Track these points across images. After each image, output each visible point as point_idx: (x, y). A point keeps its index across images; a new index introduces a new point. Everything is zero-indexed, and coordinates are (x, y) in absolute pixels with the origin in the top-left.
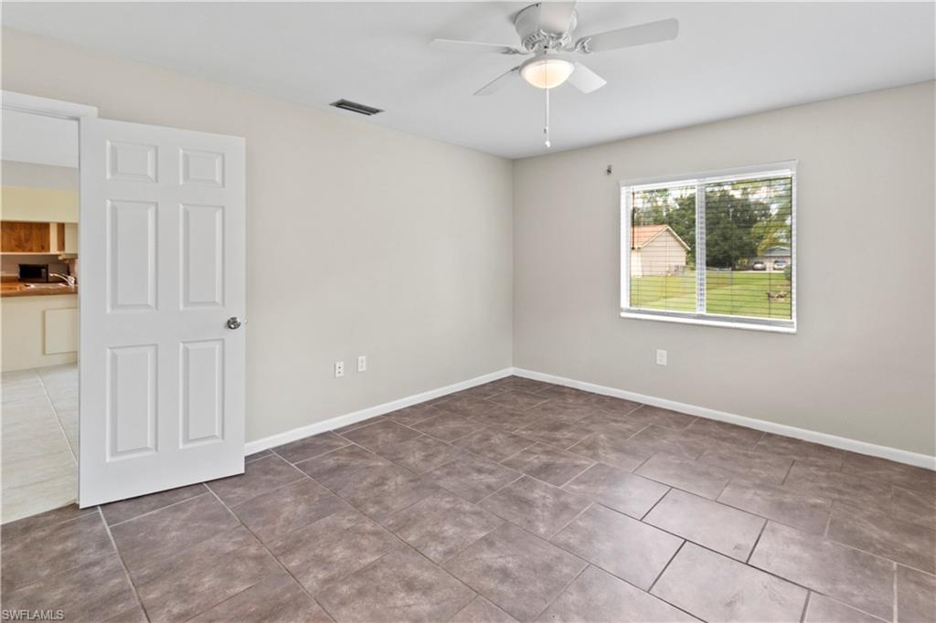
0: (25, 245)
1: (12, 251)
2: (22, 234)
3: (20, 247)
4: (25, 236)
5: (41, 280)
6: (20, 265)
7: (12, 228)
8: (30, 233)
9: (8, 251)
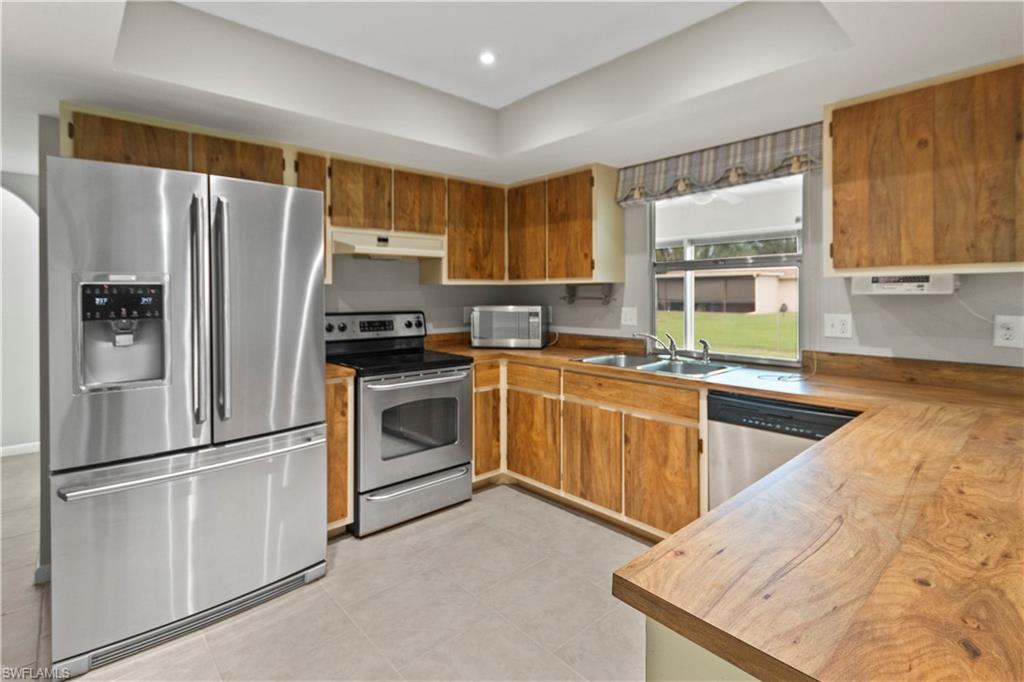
3: (478, 269)
7: (467, 224)
8: (491, 237)
9: (461, 277)
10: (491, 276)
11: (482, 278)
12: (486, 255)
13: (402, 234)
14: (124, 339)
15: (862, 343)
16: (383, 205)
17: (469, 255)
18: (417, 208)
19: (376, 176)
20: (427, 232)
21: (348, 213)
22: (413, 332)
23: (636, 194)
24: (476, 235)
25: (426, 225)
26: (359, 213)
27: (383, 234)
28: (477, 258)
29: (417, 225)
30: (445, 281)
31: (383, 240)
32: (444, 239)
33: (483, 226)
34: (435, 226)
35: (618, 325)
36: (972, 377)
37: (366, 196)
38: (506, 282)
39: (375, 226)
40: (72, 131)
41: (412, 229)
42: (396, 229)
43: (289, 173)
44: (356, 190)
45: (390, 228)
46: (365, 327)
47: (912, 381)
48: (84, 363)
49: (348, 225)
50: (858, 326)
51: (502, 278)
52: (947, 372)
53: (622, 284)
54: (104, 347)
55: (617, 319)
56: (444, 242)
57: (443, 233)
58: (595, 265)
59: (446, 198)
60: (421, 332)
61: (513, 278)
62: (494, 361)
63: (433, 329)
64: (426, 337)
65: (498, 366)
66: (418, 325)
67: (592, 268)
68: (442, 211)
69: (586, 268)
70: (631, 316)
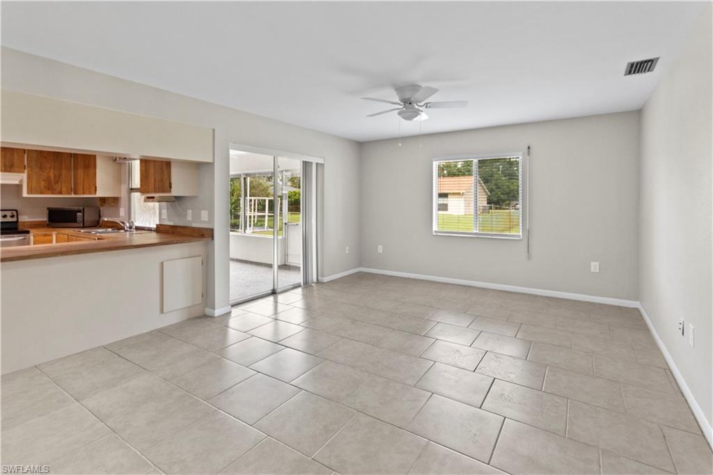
0: (55, 187)
1: (42, 193)
2: (52, 175)
3: (50, 188)
4: (55, 176)
5: (75, 225)
6: (48, 209)
7: (41, 168)
8: (60, 174)
9: (38, 193)
10: (61, 193)
11: (53, 193)
12: (56, 182)
15: (169, 220)
17: (43, 183)
20: (10, 171)
22: (10, 219)
24: (48, 173)
28: (49, 184)
30: (25, 194)
33: (54, 169)
34: (16, 169)
35: (117, 216)
38: (73, 196)
47: (173, 233)
50: (168, 216)
51: (70, 194)
52: (178, 229)
53: (121, 198)
55: (119, 213)
56: (24, 176)
57: (23, 172)
58: (98, 189)
59: (26, 156)
60: (14, 219)
61: (75, 193)
62: (48, 233)
63: (24, 219)
64: (17, 221)
65: (52, 235)
66: (13, 216)
67: (96, 190)
68: (23, 161)
69: (94, 190)
70: (122, 212)
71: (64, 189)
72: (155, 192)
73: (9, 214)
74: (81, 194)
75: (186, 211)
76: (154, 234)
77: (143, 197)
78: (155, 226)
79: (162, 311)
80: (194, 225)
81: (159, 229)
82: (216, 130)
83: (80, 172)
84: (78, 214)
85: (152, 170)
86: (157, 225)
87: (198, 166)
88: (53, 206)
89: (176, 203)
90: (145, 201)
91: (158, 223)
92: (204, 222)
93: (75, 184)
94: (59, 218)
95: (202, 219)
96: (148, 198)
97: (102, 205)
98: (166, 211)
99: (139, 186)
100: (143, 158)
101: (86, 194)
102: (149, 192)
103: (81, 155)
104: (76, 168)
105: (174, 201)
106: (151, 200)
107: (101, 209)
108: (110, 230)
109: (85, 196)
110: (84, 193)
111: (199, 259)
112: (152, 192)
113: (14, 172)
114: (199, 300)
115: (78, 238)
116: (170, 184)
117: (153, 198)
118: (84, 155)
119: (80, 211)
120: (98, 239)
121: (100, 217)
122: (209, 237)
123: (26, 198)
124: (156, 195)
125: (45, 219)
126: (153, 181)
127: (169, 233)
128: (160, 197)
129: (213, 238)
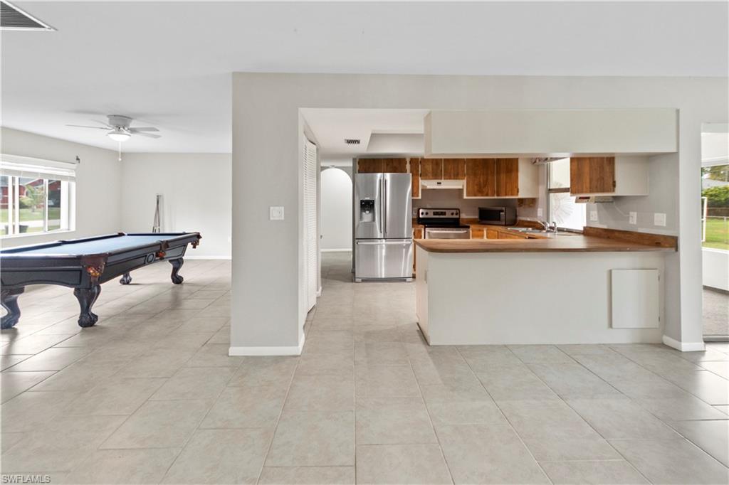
0: (484, 190)
1: (475, 195)
2: (482, 180)
3: (480, 192)
4: (484, 180)
5: (499, 222)
6: (479, 208)
7: (475, 175)
8: (487, 179)
9: (472, 196)
10: (487, 195)
11: (482, 196)
12: (485, 186)
13: (446, 181)
14: (367, 212)
15: (600, 223)
16: (439, 171)
17: (476, 187)
18: (452, 171)
19: (436, 162)
20: (457, 179)
21: (426, 175)
22: (455, 216)
23: (537, 161)
24: (480, 178)
25: (456, 176)
26: (430, 175)
27: (439, 181)
28: (480, 188)
29: (452, 177)
30: (465, 197)
31: (439, 183)
32: (465, 181)
33: (483, 174)
34: (460, 177)
35: (536, 216)
36: (622, 236)
37: (433, 169)
38: (496, 197)
39: (436, 179)
40: (359, 163)
41: (450, 179)
42: (445, 179)
43: (408, 166)
44: (429, 167)
45: (441, 179)
46: (435, 214)
47: (609, 237)
48: (361, 218)
49: (426, 179)
50: (600, 217)
51: (493, 195)
52: (617, 234)
53: (538, 198)
54: (364, 213)
55: (537, 214)
56: (464, 182)
57: (464, 179)
58: (520, 190)
59: (465, 166)
60: (457, 217)
61: (498, 195)
62: (480, 228)
63: (463, 216)
64: (459, 218)
65: (483, 231)
66: (457, 214)
67: (518, 192)
68: (464, 171)
69: (516, 192)
70: (540, 212)
71: (490, 192)
72: (591, 191)
73: (455, 211)
74: (503, 196)
75: (628, 214)
76: (581, 237)
77: (574, 198)
78: (582, 229)
79: (610, 325)
80: (641, 230)
81: (587, 232)
82: (681, 111)
83: (503, 176)
84: (501, 213)
85: (586, 169)
86: (584, 228)
87: (649, 159)
88: (482, 206)
89: (614, 203)
90: (576, 202)
91: (585, 225)
92: (658, 227)
93: (498, 186)
94: (488, 216)
95: (656, 224)
96: (580, 198)
97: (520, 206)
98: (596, 212)
99: (569, 186)
100: (576, 156)
101: (508, 195)
102: (582, 192)
103: (503, 159)
104: (498, 173)
105: (612, 202)
106: (586, 200)
107: (518, 209)
108: (530, 229)
109: (507, 197)
110: (506, 195)
111: (655, 274)
112: (586, 192)
113: (459, 179)
114: (655, 323)
115: (507, 235)
116: (614, 182)
117: (588, 198)
118: (506, 159)
119: (502, 211)
120: (529, 238)
121: (516, 216)
122: (671, 247)
123: (466, 199)
124: (592, 195)
125: (477, 217)
126: (588, 181)
127: (603, 238)
128: (596, 197)
129: (677, 248)
